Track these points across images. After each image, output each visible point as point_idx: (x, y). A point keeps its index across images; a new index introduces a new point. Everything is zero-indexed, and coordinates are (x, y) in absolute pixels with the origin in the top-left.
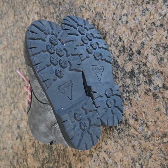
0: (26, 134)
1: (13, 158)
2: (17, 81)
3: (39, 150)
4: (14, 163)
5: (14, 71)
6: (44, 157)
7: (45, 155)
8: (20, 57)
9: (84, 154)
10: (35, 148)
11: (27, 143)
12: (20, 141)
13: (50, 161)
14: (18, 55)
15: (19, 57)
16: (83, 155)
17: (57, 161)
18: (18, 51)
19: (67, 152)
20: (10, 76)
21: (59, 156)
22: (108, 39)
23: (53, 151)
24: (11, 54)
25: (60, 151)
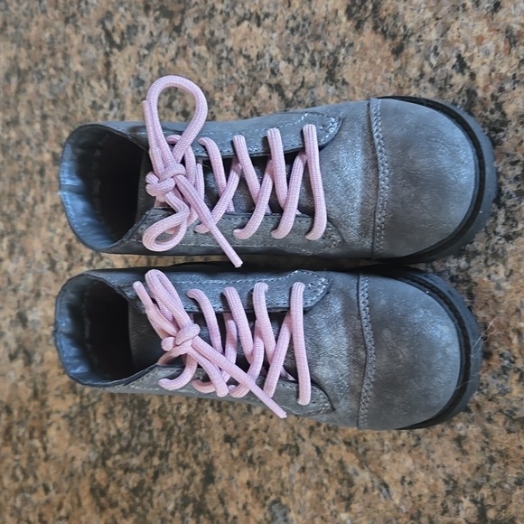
0: (50, 345)
2: (28, 158)
3: (93, 404)
5: (22, 122)
6: (113, 432)
7: (116, 426)
8: (50, 77)
9: (267, 439)
10: (82, 397)
11: (49, 376)
12: (22, 366)
13: (134, 449)
14: (40, 66)
15: (44, 74)
16: (261, 442)
17: (159, 449)
18: (45, 51)
19: (203, 425)
20: (6, 137)
21: (170, 435)
22: (412, 56)
23: (148, 418)
24: (16, 58)
25: (175, 418)
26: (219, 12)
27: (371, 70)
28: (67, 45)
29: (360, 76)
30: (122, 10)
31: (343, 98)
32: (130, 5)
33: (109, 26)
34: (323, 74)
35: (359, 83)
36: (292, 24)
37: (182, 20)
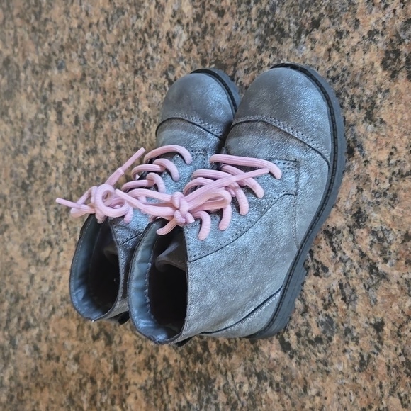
0: (127, 329)
1: (79, 388)
3: (166, 379)
4: (82, 402)
5: (100, 152)
6: (184, 403)
7: (186, 398)
8: (123, 117)
10: (155, 373)
11: (127, 355)
12: (104, 345)
14: (114, 107)
15: (117, 114)
18: (118, 96)
19: (263, 402)
20: (86, 163)
21: (234, 409)
23: (214, 393)
24: (93, 101)
25: (238, 395)
26: (267, 65)
27: (407, 111)
28: (136, 91)
29: (396, 116)
30: (182, 63)
31: (381, 134)
32: (190, 60)
33: (172, 76)
34: (363, 114)
35: (396, 122)
36: (332, 74)
37: (235, 71)
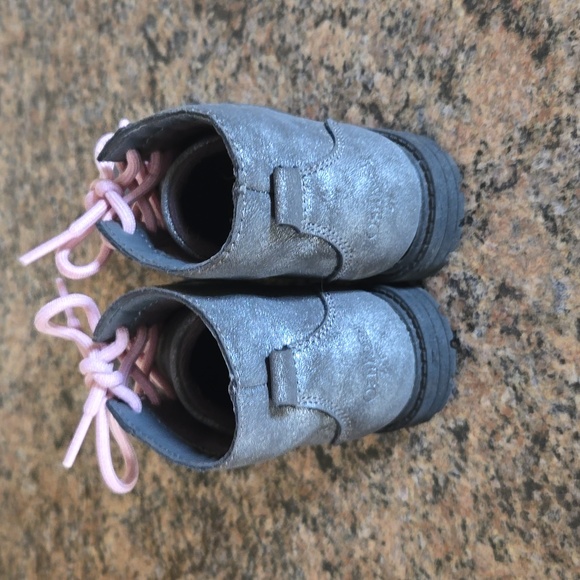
1: (39, 519)
2: (63, 201)
3: (157, 510)
4: (44, 539)
5: (54, 156)
6: (182, 546)
7: (185, 538)
8: (84, 101)
9: (379, 572)
10: (142, 499)
13: (209, 569)
14: (72, 87)
15: (77, 96)
16: (371, 574)
17: (240, 572)
18: (77, 68)
19: (294, 546)
20: (36, 175)
21: (253, 554)
22: (563, 61)
23: (224, 531)
24: (43, 77)
25: (258, 534)
26: (290, 10)
27: (504, 82)
28: (102, 59)
29: (487, 90)
30: (166, 12)
31: (464, 120)
32: (177, 6)
33: (152, 33)
34: (435, 88)
35: (486, 100)
36: (389, 22)
37: (243, 22)
